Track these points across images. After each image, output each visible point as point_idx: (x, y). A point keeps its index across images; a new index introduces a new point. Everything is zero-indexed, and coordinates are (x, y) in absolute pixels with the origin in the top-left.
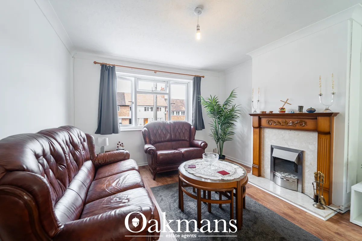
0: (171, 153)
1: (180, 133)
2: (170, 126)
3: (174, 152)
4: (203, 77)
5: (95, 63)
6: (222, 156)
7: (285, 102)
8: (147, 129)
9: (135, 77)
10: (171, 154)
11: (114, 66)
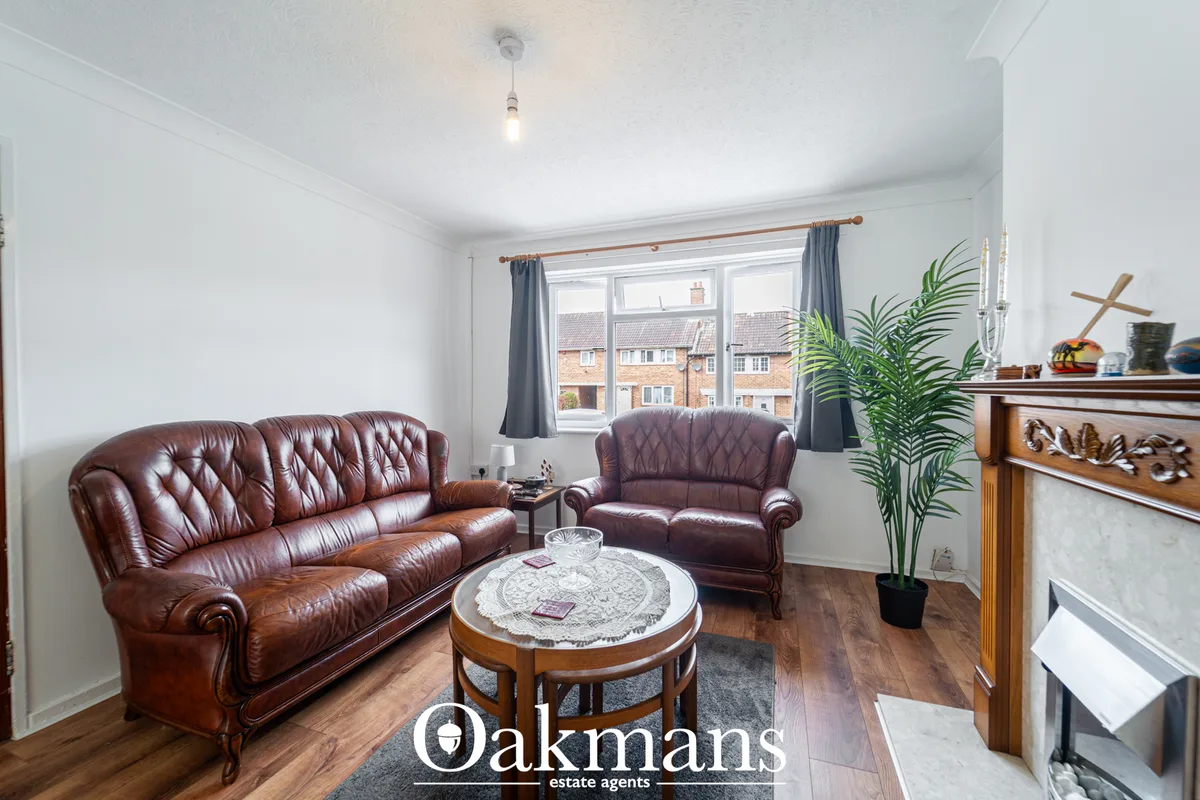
0: (627, 515)
1: (728, 456)
2: (691, 425)
3: (638, 516)
4: (858, 221)
5: (503, 260)
6: (913, 581)
7: (1105, 297)
8: (611, 433)
9: (608, 275)
10: (627, 519)
11: (538, 257)
